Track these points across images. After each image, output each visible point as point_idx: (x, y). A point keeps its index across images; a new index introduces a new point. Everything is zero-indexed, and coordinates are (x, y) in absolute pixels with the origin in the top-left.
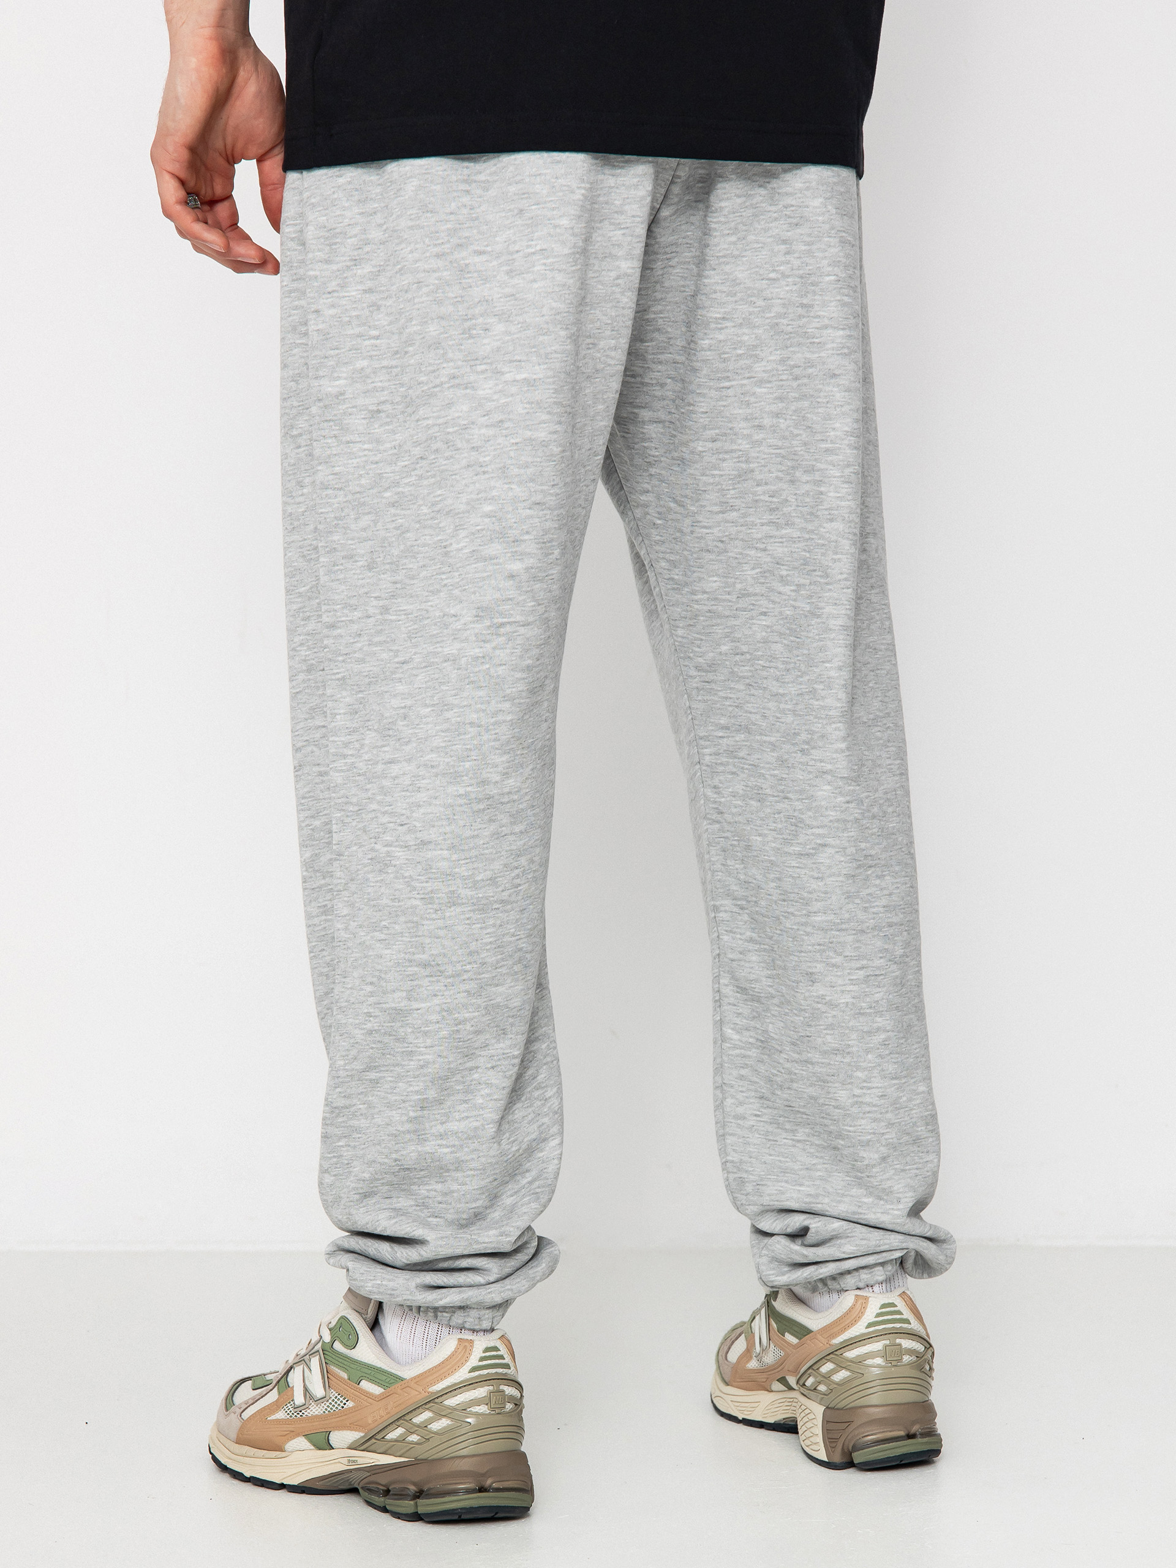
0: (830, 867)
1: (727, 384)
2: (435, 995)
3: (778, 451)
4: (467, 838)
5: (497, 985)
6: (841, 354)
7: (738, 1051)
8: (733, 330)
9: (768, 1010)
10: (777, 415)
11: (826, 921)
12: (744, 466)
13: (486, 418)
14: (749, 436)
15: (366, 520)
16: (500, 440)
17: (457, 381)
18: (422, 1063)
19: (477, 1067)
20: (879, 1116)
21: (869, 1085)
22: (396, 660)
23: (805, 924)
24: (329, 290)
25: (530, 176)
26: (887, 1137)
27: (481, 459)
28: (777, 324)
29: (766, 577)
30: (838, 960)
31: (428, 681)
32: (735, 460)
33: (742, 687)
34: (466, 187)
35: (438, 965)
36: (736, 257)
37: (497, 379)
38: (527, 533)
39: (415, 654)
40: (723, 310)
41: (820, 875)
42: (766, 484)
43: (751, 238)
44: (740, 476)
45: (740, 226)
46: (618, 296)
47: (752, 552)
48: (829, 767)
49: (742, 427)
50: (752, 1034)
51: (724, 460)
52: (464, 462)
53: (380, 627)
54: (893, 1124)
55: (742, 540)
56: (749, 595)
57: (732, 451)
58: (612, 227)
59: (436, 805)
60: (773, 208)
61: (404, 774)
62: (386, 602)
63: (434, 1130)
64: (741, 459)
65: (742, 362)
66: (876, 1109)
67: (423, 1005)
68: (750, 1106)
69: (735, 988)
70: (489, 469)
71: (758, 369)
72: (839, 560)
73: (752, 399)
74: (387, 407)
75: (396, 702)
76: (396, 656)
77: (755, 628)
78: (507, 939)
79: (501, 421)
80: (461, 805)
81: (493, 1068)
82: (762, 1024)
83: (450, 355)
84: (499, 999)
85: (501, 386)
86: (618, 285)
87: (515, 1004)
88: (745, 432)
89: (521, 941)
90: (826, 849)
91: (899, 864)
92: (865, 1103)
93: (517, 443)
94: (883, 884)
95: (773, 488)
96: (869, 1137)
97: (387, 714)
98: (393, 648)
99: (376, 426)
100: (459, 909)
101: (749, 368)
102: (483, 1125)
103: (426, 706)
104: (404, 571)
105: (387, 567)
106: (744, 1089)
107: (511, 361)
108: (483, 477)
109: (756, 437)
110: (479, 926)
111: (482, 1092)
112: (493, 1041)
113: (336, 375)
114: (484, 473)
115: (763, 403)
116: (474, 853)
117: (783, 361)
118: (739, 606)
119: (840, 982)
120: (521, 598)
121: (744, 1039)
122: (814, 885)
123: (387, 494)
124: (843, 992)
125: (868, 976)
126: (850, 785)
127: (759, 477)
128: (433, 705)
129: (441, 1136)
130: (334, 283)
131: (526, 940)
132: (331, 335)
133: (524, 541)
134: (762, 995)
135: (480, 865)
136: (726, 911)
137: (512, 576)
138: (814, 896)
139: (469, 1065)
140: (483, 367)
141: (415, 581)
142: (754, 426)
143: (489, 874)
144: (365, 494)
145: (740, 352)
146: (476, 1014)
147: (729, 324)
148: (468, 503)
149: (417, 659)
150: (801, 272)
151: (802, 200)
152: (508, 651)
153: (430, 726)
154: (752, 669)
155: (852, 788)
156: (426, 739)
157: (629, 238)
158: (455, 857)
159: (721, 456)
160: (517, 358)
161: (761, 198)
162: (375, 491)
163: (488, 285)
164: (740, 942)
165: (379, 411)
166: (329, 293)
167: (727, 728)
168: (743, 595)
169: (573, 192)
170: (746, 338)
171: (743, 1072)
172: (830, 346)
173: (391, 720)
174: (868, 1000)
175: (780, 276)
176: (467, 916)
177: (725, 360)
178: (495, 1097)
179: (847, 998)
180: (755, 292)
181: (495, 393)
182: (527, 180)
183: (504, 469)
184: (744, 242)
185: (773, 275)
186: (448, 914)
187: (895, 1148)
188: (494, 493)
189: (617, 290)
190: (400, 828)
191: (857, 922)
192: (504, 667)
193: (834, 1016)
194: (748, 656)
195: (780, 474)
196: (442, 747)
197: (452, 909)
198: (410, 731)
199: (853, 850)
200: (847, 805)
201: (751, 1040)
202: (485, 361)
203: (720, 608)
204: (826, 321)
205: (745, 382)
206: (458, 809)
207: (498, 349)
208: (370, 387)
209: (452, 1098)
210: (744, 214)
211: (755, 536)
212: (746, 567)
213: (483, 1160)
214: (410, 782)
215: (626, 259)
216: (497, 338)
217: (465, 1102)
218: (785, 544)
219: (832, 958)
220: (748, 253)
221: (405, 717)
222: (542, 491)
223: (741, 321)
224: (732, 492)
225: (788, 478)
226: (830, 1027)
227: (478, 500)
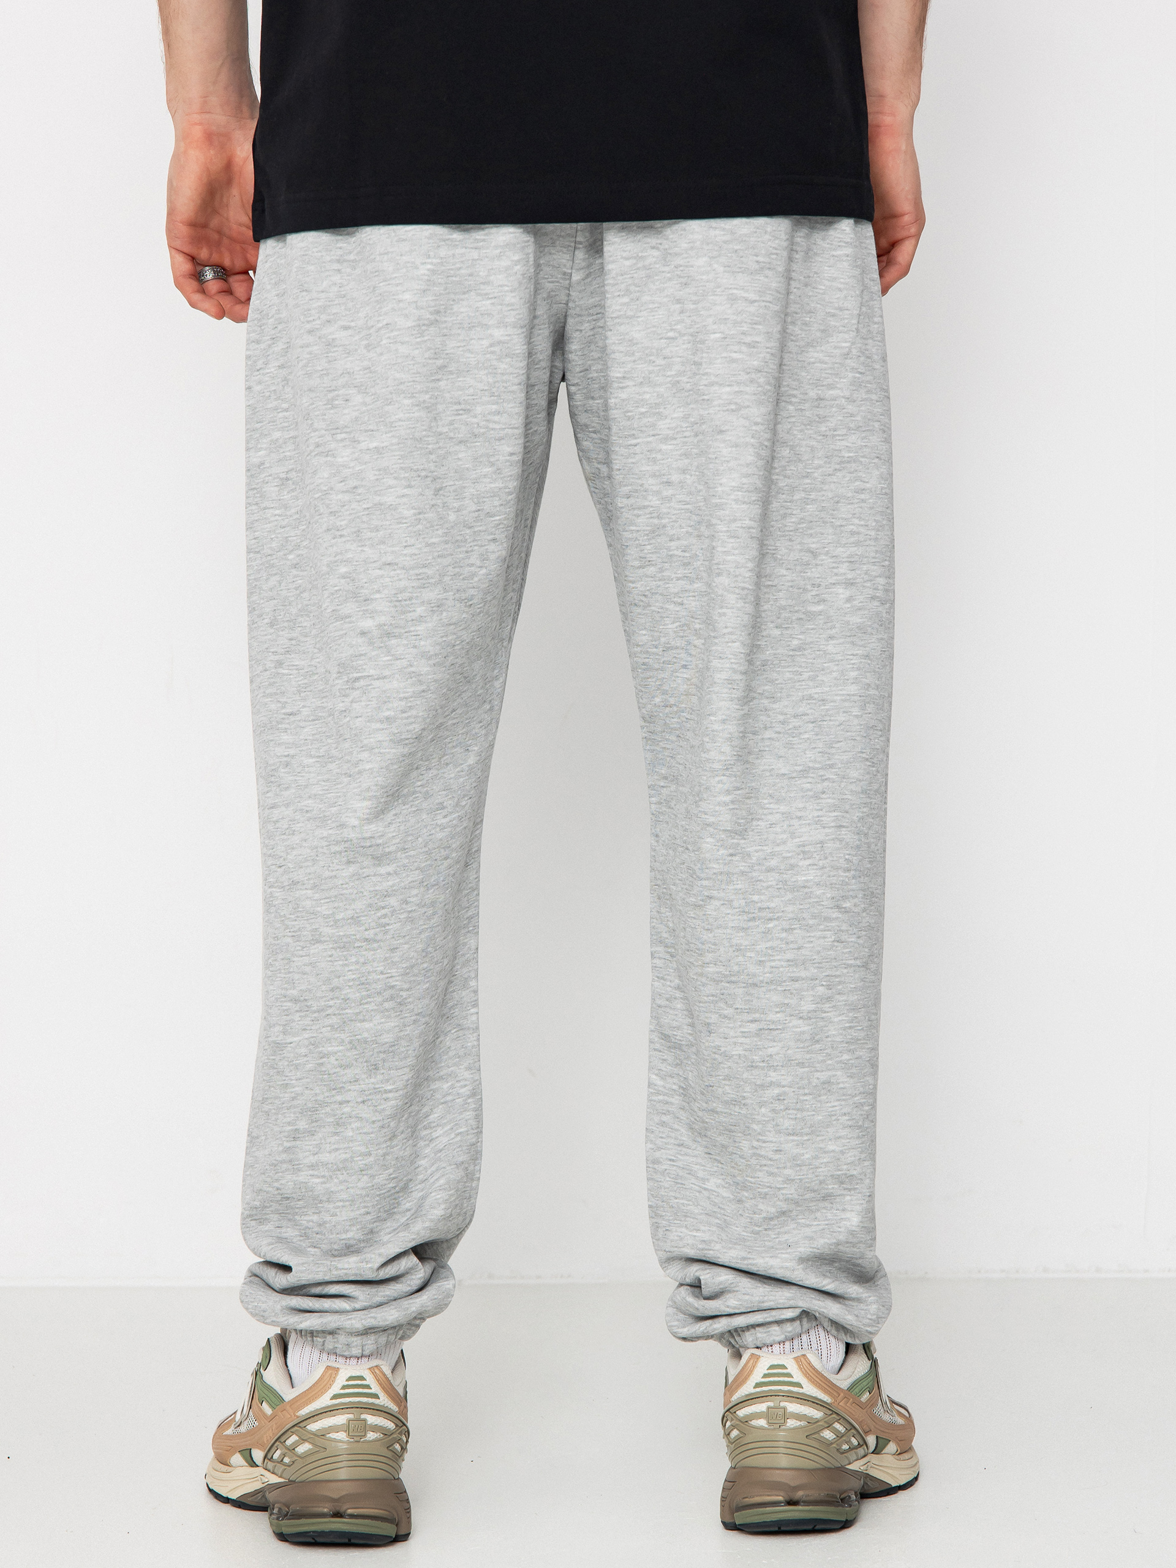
0: (716, 919)
1: (634, 442)
2: (305, 1030)
3: (686, 507)
4: (326, 879)
5: (364, 1021)
6: (728, 410)
7: (661, 1097)
8: (634, 388)
9: (688, 1058)
10: (684, 471)
11: (718, 973)
12: (656, 521)
13: (343, 484)
14: (658, 492)
15: (273, 581)
16: (354, 505)
17: (320, 449)
18: (293, 1095)
19: (348, 1102)
20: (776, 1170)
21: (764, 1138)
22: (284, 711)
23: (701, 975)
24: (258, 368)
25: (381, 254)
26: (784, 1192)
27: (338, 523)
28: (678, 382)
29: (684, 631)
30: (728, 1011)
31: (315, 734)
32: (648, 516)
33: (674, 738)
34: (336, 266)
35: (306, 1000)
36: (631, 317)
37: (354, 448)
38: (378, 592)
39: (304, 707)
40: (622, 370)
41: (710, 927)
42: (678, 539)
43: (646, 298)
44: (653, 532)
45: (632, 288)
46: (495, 363)
47: (671, 607)
48: (712, 819)
49: (651, 483)
50: (675, 1080)
51: (638, 516)
52: (324, 527)
53: (272, 680)
54: (793, 1180)
55: (662, 594)
56: (671, 648)
57: (645, 507)
58: (480, 298)
59: (305, 847)
60: (667, 269)
61: (283, 818)
62: (282, 657)
63: (306, 1161)
64: (653, 515)
65: (645, 420)
66: (772, 1163)
67: (296, 1039)
68: (668, 1152)
69: (660, 1035)
70: (344, 532)
71: (662, 426)
72: (724, 614)
73: (659, 456)
74: (292, 475)
75: (280, 751)
76: (284, 707)
77: (679, 681)
78: (374, 976)
79: (355, 487)
80: (322, 848)
81: (363, 1102)
82: (684, 1072)
83: (316, 425)
84: (365, 1035)
85: (357, 454)
86: (493, 353)
87: (386, 1040)
88: (655, 488)
89: (394, 979)
90: (712, 901)
91: (814, 917)
92: (762, 1156)
93: (368, 508)
94: (791, 938)
95: (685, 543)
96: (766, 1190)
97: (271, 762)
98: (281, 700)
99: (286, 493)
100: (321, 947)
101: (653, 425)
102: (352, 1157)
103: (311, 756)
104: (299, 629)
105: (286, 624)
106: (663, 1136)
107: (366, 431)
108: (339, 540)
109: (665, 493)
110: (341, 963)
111: (354, 1126)
112: (364, 1076)
113: (259, 446)
114: (341, 536)
115: (669, 460)
116: (333, 893)
117: (686, 417)
118: (666, 659)
119: (732, 1033)
120: (374, 653)
121: (668, 1086)
122: (707, 936)
123: (291, 557)
124: (735, 1043)
125: (761, 1029)
126: (733, 839)
127: (672, 532)
128: (319, 757)
129: (312, 1167)
130: (261, 362)
131: (400, 978)
132: (257, 410)
133: (376, 599)
134: (683, 1043)
135: (341, 904)
136: (660, 958)
137: (363, 633)
138: (706, 947)
139: (339, 1098)
140: (343, 436)
141: (308, 639)
142: (663, 483)
143: (350, 913)
144: (274, 557)
145: (643, 410)
146: (341, 1048)
147: (631, 383)
148: (328, 565)
149: (305, 712)
150: (692, 330)
151: (688, 260)
152: (363, 703)
153: (313, 775)
154: (679, 720)
155: (735, 841)
156: (306, 786)
157: (499, 307)
158: (317, 896)
159: (636, 512)
160: (371, 427)
161: (654, 259)
162: (281, 553)
163: (350, 359)
164: (669, 989)
165: (287, 479)
166: (258, 370)
167: (666, 778)
168: (666, 649)
169: (417, 268)
170: (647, 396)
171: (665, 1118)
172: (716, 403)
173: (273, 768)
174: (760, 1053)
175: (677, 335)
176: (330, 953)
177: (629, 418)
178: (365, 1131)
179: (738, 1051)
180: (654, 351)
181: (352, 460)
182: (378, 258)
183: (358, 532)
184: (638, 302)
185: (671, 334)
186: (312, 951)
187: (797, 1203)
188: (350, 555)
189: (493, 357)
190: (279, 870)
191: (748, 975)
192: (360, 719)
193: (730, 1067)
194: (675, 709)
195: (690, 529)
196: (319, 795)
197: (316, 946)
198: (291, 778)
199: (743, 902)
200: (730, 858)
201: (674, 1087)
202: (344, 430)
203: (651, 661)
204: (713, 378)
205: (650, 439)
206: (320, 850)
207: (357, 419)
208: (282, 455)
209: (324, 1130)
210: (635, 275)
211: (672, 590)
212: (667, 621)
213: (352, 1191)
214: (287, 826)
215: (498, 327)
216: (357, 408)
217: (336, 1134)
218: (697, 598)
219: (723, 1009)
220: (644, 313)
221: (287, 765)
222: (392, 552)
223: (641, 380)
224: (649, 547)
225: (696, 533)
226: (728, 1078)
227: (336, 562)
